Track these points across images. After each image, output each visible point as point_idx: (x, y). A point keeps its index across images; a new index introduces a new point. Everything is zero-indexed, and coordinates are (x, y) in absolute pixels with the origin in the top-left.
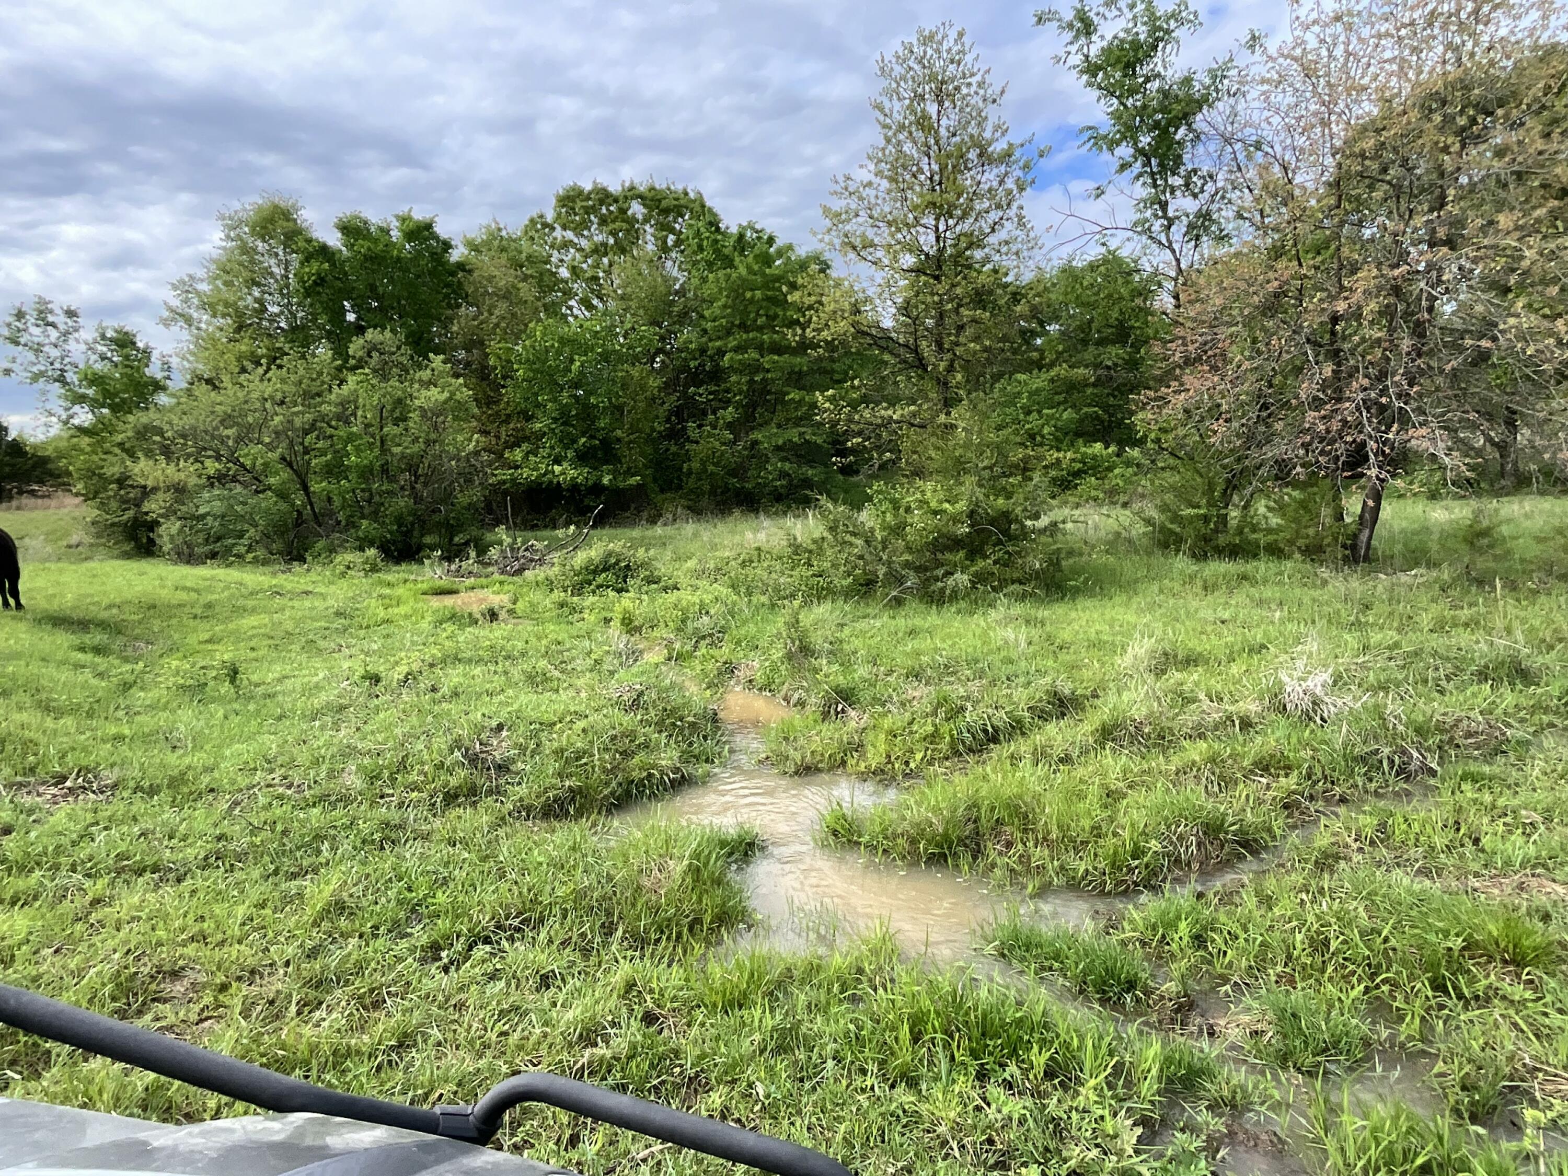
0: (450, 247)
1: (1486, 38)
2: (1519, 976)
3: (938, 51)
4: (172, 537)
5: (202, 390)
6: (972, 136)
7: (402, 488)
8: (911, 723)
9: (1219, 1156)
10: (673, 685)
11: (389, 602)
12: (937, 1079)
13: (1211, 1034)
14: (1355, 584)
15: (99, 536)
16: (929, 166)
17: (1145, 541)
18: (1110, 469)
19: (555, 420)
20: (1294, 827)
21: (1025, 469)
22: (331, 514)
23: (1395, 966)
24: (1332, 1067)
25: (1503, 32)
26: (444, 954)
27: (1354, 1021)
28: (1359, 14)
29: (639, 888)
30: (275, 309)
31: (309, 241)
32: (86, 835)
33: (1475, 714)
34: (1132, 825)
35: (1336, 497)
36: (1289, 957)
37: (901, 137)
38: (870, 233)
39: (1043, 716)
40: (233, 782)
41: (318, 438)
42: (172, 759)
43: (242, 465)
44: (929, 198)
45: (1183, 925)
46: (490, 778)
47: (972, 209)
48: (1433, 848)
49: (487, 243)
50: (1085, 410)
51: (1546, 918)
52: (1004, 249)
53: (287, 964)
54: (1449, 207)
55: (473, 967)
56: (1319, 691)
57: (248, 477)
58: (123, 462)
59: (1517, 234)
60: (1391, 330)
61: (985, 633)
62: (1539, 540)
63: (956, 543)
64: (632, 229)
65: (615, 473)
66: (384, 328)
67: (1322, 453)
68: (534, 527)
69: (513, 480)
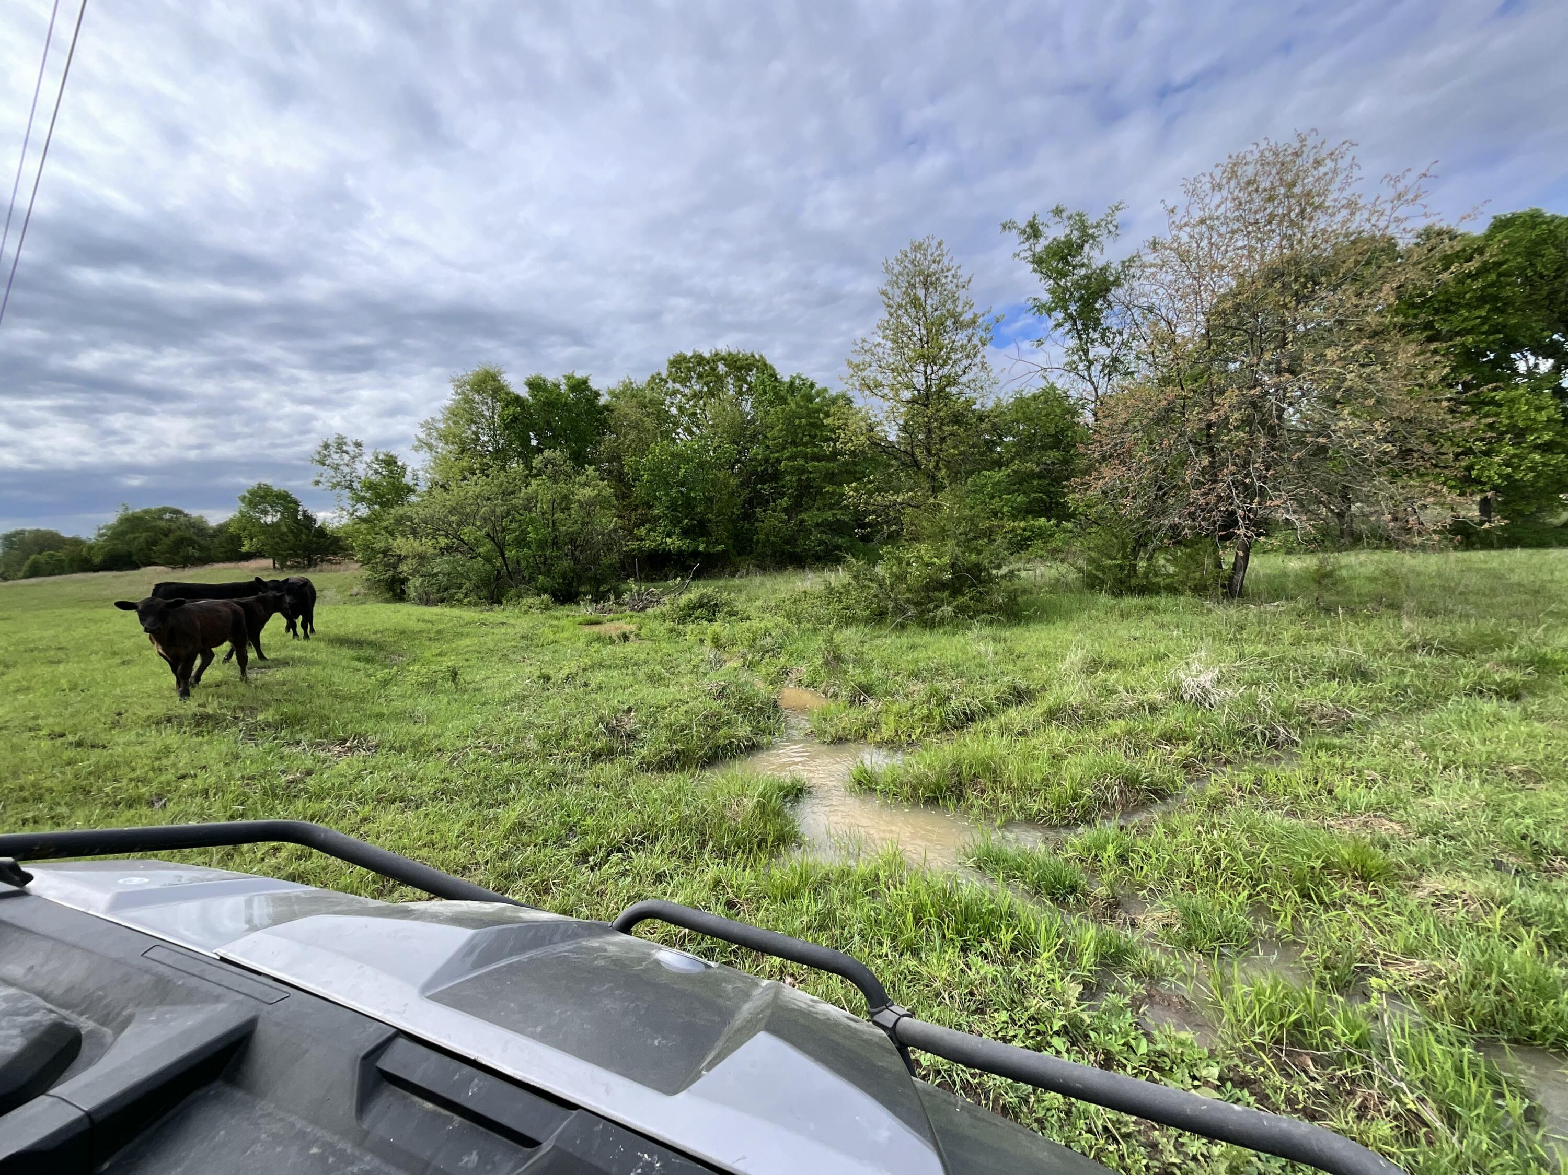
0: (599, 395)
1: (1311, 230)
2: (1366, 888)
3: (925, 255)
4: (416, 588)
5: (437, 492)
6: (948, 310)
7: (566, 555)
8: (912, 708)
9: (1141, 1011)
10: (746, 682)
11: (556, 629)
12: (933, 950)
13: (1133, 925)
14: (1232, 611)
15: (370, 588)
16: (920, 331)
17: (1077, 583)
18: (1052, 536)
19: (667, 508)
20: (1190, 781)
21: (989, 534)
22: (519, 572)
23: (1271, 880)
24: (1225, 951)
25: (1322, 226)
26: (591, 859)
27: (1241, 918)
28: (1218, 218)
29: (723, 817)
30: (486, 438)
31: (508, 394)
32: (359, 777)
33: (1327, 702)
34: (1072, 778)
35: (1215, 551)
36: (1190, 871)
37: (900, 312)
38: (880, 377)
39: (1007, 703)
40: (453, 745)
41: (511, 522)
42: (414, 729)
43: (462, 540)
44: (920, 351)
45: (1110, 847)
46: (622, 743)
47: (950, 359)
48: (1298, 797)
49: (623, 393)
50: (1033, 495)
51: (1386, 847)
52: (972, 386)
53: (487, 863)
54: (1289, 346)
55: (610, 868)
56: (1208, 685)
57: (466, 547)
58: (387, 539)
59: (1339, 364)
60: (1251, 433)
61: (964, 647)
62: (1372, 579)
63: (943, 586)
64: (720, 379)
65: (708, 543)
66: (555, 449)
67: (1204, 519)
68: (653, 580)
69: (640, 548)
